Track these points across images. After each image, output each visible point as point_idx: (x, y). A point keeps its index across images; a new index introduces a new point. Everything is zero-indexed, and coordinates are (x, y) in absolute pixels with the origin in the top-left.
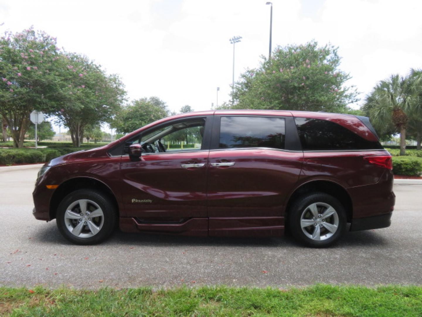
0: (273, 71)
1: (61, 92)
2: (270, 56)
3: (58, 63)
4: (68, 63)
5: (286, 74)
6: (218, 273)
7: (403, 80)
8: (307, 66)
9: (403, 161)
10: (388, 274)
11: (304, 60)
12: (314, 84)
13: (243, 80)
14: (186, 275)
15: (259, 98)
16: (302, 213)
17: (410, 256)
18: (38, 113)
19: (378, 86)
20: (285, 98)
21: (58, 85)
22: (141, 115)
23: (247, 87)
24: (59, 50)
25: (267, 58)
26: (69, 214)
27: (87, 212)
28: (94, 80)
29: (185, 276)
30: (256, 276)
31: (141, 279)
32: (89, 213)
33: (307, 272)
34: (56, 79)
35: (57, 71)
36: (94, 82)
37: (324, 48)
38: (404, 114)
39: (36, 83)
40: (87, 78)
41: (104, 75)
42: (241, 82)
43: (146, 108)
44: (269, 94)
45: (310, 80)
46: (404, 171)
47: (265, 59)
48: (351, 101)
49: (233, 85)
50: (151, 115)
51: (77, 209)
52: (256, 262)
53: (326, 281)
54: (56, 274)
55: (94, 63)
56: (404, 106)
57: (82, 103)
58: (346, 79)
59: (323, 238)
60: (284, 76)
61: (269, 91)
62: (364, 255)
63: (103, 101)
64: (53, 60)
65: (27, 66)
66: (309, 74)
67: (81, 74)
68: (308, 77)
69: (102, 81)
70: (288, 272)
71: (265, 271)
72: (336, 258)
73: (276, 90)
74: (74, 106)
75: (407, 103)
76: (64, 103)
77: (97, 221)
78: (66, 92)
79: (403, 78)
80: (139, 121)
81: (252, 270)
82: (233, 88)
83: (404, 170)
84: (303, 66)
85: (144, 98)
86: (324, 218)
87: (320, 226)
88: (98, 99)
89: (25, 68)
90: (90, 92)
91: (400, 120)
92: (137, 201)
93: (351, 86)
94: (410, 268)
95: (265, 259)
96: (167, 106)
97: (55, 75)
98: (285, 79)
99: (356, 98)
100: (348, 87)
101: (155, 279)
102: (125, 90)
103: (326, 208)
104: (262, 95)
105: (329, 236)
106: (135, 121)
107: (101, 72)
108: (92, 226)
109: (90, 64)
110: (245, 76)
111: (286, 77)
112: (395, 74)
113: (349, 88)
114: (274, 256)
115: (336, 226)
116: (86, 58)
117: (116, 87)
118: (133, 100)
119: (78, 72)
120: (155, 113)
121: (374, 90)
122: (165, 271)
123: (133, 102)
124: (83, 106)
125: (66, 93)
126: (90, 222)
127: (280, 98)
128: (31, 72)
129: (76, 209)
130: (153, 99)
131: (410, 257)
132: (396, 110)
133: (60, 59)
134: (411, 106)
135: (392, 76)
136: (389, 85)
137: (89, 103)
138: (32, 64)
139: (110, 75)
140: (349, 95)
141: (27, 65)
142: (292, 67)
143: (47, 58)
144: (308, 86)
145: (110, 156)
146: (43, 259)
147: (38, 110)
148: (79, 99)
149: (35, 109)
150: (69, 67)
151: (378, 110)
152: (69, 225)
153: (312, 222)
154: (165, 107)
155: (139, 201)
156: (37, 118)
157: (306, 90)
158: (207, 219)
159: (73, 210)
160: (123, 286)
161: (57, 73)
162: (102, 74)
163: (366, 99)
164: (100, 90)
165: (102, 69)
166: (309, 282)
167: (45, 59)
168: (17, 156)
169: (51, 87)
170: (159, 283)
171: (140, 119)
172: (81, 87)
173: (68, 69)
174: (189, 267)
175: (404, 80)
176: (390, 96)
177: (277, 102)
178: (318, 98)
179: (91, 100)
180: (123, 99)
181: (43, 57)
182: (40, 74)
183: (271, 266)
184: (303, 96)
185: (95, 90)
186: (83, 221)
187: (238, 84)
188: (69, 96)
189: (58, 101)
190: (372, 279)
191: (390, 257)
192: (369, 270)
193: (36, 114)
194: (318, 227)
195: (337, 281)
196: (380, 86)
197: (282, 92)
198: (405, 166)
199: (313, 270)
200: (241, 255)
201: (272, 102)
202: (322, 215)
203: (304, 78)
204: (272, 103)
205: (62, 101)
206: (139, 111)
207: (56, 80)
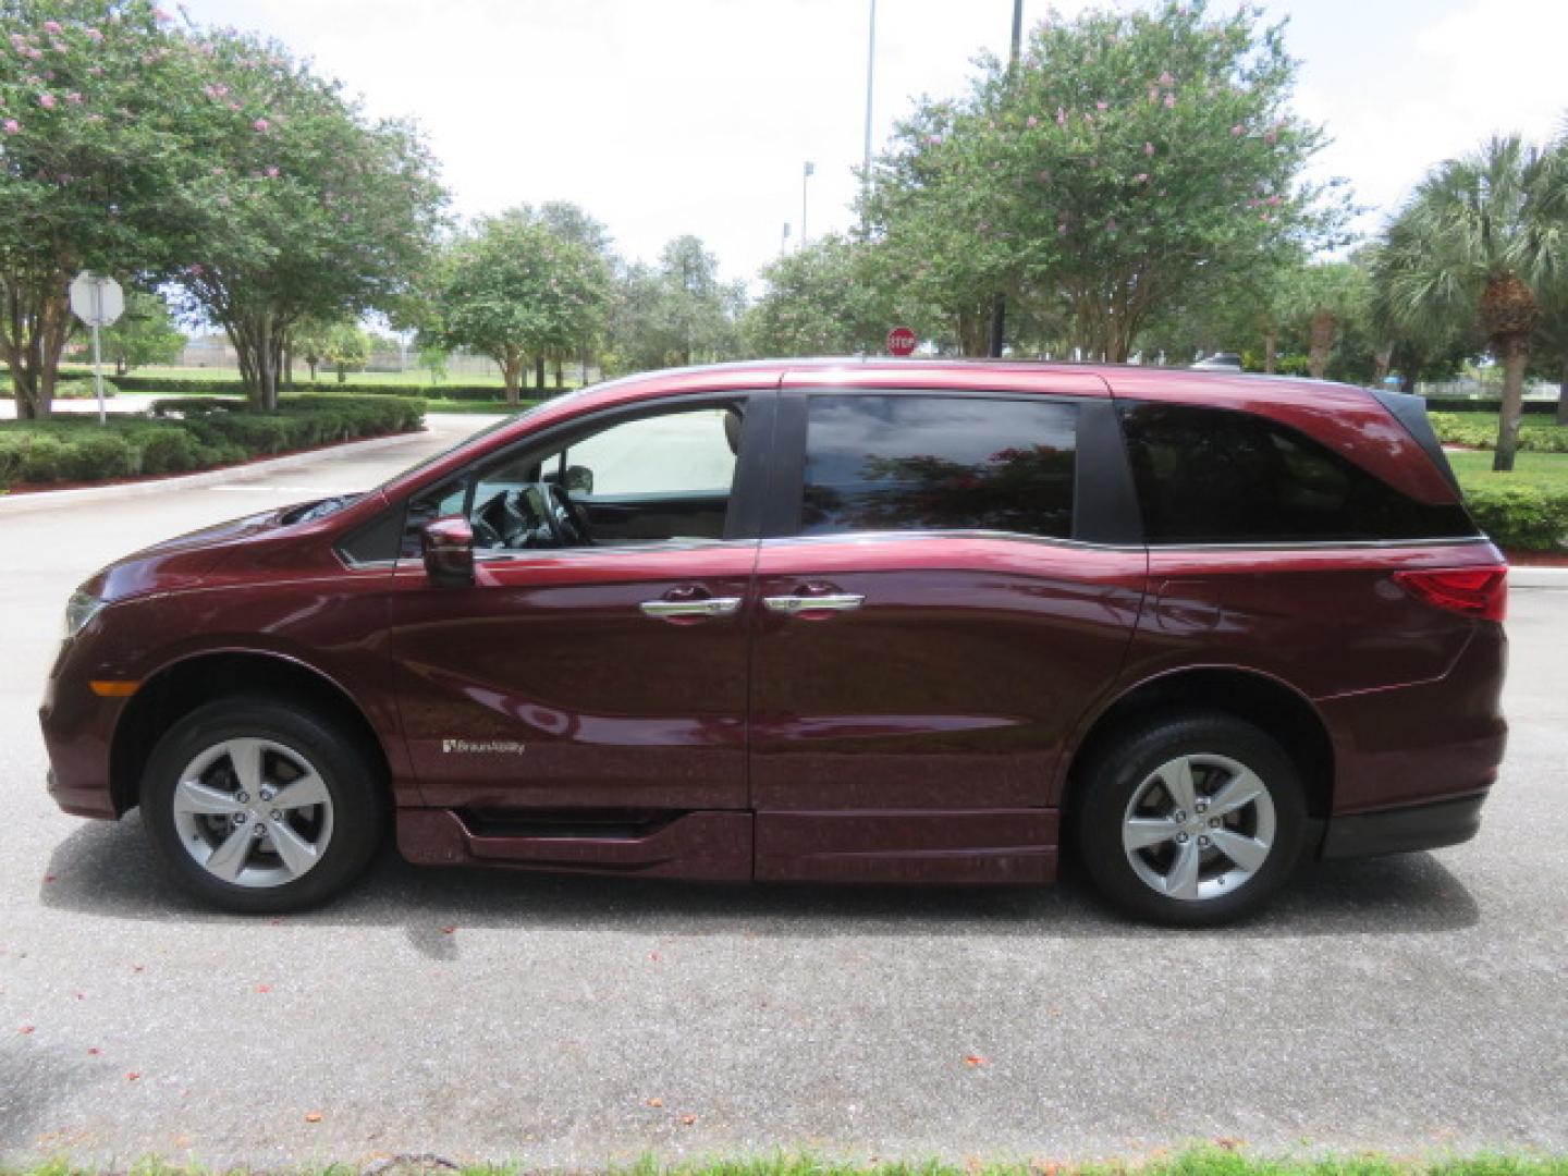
0: (1026, 116)
1: (186, 195)
2: (1016, 53)
3: (167, 77)
4: (206, 76)
5: (1076, 132)
6: (790, 1065)
7: (1534, 160)
8: (1163, 99)
9: (1512, 496)
10: (1466, 1069)
11: (1151, 72)
12: (1186, 174)
13: (904, 146)
14: (657, 1081)
15: (967, 227)
16: (1130, 795)
17: (1548, 968)
18: (101, 282)
19: (1433, 181)
20: (1070, 226)
21: (171, 170)
22: (511, 279)
23: (920, 174)
24: (166, 19)
25: (1005, 60)
26: (192, 796)
27: (266, 787)
28: (316, 146)
29: (655, 1084)
30: (938, 1086)
31: (475, 1102)
32: (273, 790)
33: (1145, 1058)
34: (163, 144)
35: (163, 109)
36: (315, 154)
37: (1230, 22)
38: (1525, 294)
39: (83, 160)
40: (288, 136)
41: (356, 120)
42: (896, 154)
43: (531, 250)
44: (1005, 210)
45: (1170, 158)
46: (1514, 535)
47: (996, 66)
48: (1324, 239)
49: (867, 165)
50: (548, 277)
51: (221, 775)
52: (940, 1006)
53: (1219, 1110)
54: (133, 1077)
55: (312, 72)
56: (1529, 264)
57: (272, 239)
58: (1308, 149)
59: (1210, 888)
60: (1071, 140)
61: (1008, 200)
62: (1368, 965)
63: (354, 230)
64: (147, 60)
65: (38, 92)
66: (1169, 135)
67: (261, 123)
68: (1163, 143)
69: (348, 146)
70: (1070, 1060)
71: (977, 1054)
72: (1257, 984)
73: (1034, 197)
74: (239, 250)
75: (1541, 255)
76: (198, 237)
77: (305, 824)
78: (206, 196)
79: (1534, 151)
80: (503, 300)
81: (927, 1050)
82: (864, 178)
83: (1513, 530)
84: (1147, 96)
85: (522, 209)
86: (1218, 813)
87: (1199, 843)
88: (333, 222)
89: (32, 100)
90: (302, 193)
91: (1509, 320)
92: (463, 746)
93: (1328, 182)
94: (1550, 1037)
95: (979, 986)
96: (611, 240)
97: (156, 127)
98: (1073, 154)
99: (1345, 229)
100: (1316, 183)
101: (531, 1100)
102: (442, 183)
103: (1226, 775)
104: (979, 216)
105: (1231, 881)
106: (486, 301)
107: (343, 110)
108: (286, 841)
109: (297, 78)
110: (913, 131)
111: (1078, 145)
112: (1504, 136)
113: (1320, 190)
114: (1012, 974)
115: (1262, 844)
116: (279, 49)
117: (406, 175)
118: (479, 218)
119: (250, 114)
120: (564, 269)
121: (1418, 198)
122: (577, 1057)
123: (475, 223)
124: (276, 251)
125: (206, 202)
126: (280, 825)
127: (1051, 228)
128: (59, 114)
129: (219, 774)
130: (553, 211)
131: (1551, 975)
132: (1496, 280)
133: (173, 58)
134: (1556, 265)
135: (1495, 140)
136: (1476, 177)
137: (298, 237)
138: (61, 79)
139: (379, 124)
140: (1319, 216)
141: (42, 85)
142: (1102, 105)
143: (120, 56)
144: (1162, 184)
145: (347, 561)
146: (86, 994)
147: (99, 269)
148: (257, 223)
149: (87, 266)
150: (209, 91)
151: (1429, 279)
152: (195, 838)
153: (1168, 828)
154: (601, 242)
155: (474, 747)
156: (98, 302)
157: (1155, 201)
158: (749, 815)
159: (207, 778)
160: (403, 1143)
161: (165, 120)
162: (349, 118)
163: (1383, 231)
164: (342, 182)
165: (346, 96)
166: (1152, 1115)
167: (113, 58)
168: (28, 458)
169: (143, 174)
170: (547, 1125)
171: (508, 293)
172: (265, 174)
173: (208, 102)
174: (672, 1033)
175: (1539, 157)
176: (1480, 224)
177: (1038, 243)
178: (1199, 230)
179: (307, 226)
180: (433, 221)
181: (102, 49)
182: (96, 124)
183: (999, 1023)
184: (1140, 225)
185: (324, 183)
186: (250, 823)
187: (887, 161)
188: (218, 215)
189: (174, 230)
190: (1404, 1102)
191: (1471, 973)
192: (1391, 1048)
193: (94, 287)
194: (1190, 847)
195: (1267, 1111)
196: (1440, 179)
197: (1058, 203)
198: (1520, 515)
199: (1170, 1046)
200: (881, 965)
201: (1018, 243)
202: (1209, 801)
203: (1150, 148)
204: (1020, 247)
205: (188, 232)
206: (500, 262)
207: (162, 150)
